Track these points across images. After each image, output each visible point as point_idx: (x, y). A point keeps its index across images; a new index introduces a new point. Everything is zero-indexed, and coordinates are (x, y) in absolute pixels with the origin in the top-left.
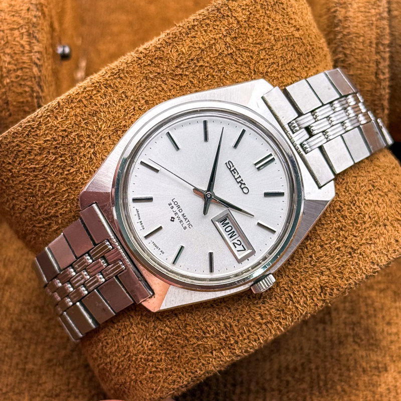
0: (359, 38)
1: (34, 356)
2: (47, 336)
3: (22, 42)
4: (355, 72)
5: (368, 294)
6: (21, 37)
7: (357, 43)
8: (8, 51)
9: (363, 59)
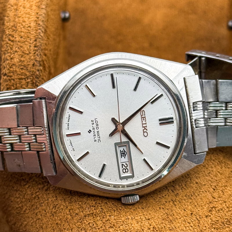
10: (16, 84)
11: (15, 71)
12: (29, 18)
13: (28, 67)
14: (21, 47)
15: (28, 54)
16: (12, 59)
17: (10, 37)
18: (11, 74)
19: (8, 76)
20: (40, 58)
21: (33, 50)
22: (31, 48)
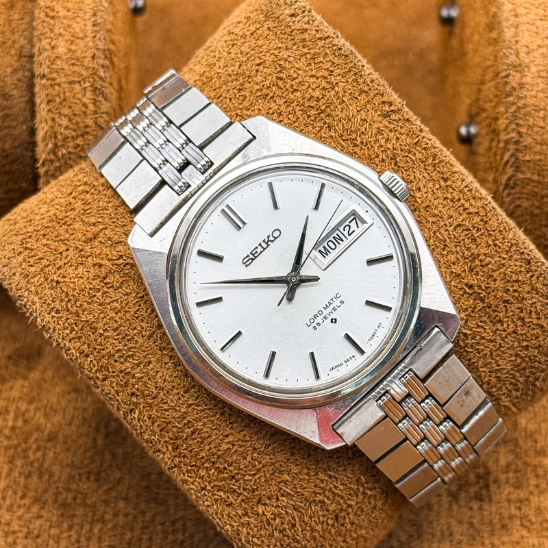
0: (539, 111)
1: (89, 538)
2: (105, 512)
3: (84, 100)
4: (532, 157)
6: (84, 94)
7: (537, 119)
8: (66, 111)
10: (64, 93)
11: (61, 69)
13: (83, 61)
14: (69, 26)
15: (82, 39)
16: (53, 48)
17: (48, 10)
18: (55, 75)
19: (48, 80)
20: (104, 45)
21: (91, 31)
22: (88, 28)
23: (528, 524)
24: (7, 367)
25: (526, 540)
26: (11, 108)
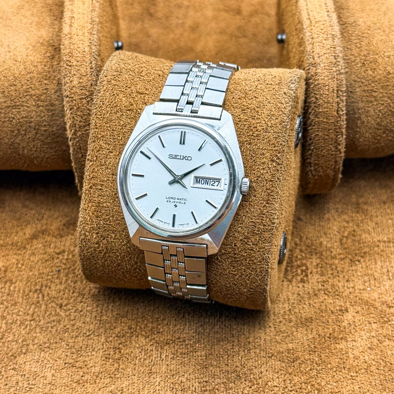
1: (107, 311)
5: (333, 262)
8: (79, 113)
9: (328, 101)
10: (78, 104)
11: (76, 92)
12: (83, 44)
13: (87, 87)
14: (79, 70)
15: (85, 76)
16: (71, 82)
17: (68, 62)
18: (73, 95)
19: (69, 98)
22: (88, 70)
23: (328, 293)
24: (63, 230)
25: (327, 301)
26: (55, 110)
